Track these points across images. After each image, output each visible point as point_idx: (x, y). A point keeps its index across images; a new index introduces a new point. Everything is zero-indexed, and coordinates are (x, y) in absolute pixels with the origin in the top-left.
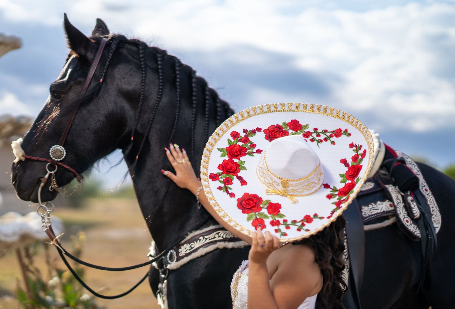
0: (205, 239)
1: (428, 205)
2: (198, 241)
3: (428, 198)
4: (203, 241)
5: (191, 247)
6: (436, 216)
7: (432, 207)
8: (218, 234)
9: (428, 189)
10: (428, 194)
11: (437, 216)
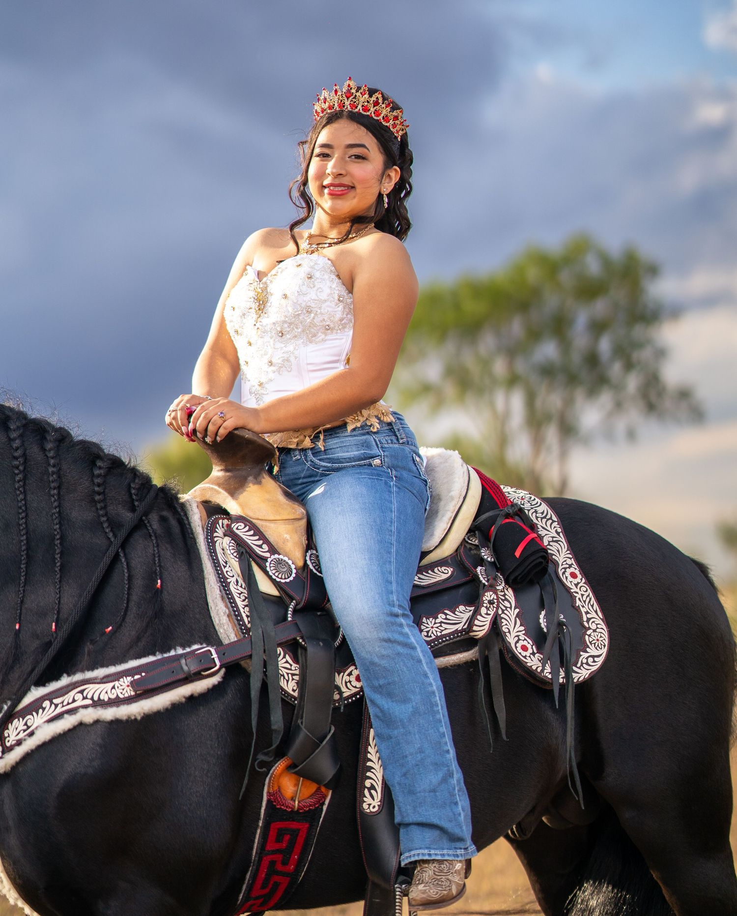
0: (53, 706)
1: (578, 609)
2: (41, 711)
3: (577, 593)
4: (49, 711)
5: (26, 724)
6: (595, 631)
7: (587, 613)
8: (82, 692)
9: (577, 572)
10: (576, 585)
11: (598, 630)
